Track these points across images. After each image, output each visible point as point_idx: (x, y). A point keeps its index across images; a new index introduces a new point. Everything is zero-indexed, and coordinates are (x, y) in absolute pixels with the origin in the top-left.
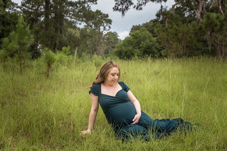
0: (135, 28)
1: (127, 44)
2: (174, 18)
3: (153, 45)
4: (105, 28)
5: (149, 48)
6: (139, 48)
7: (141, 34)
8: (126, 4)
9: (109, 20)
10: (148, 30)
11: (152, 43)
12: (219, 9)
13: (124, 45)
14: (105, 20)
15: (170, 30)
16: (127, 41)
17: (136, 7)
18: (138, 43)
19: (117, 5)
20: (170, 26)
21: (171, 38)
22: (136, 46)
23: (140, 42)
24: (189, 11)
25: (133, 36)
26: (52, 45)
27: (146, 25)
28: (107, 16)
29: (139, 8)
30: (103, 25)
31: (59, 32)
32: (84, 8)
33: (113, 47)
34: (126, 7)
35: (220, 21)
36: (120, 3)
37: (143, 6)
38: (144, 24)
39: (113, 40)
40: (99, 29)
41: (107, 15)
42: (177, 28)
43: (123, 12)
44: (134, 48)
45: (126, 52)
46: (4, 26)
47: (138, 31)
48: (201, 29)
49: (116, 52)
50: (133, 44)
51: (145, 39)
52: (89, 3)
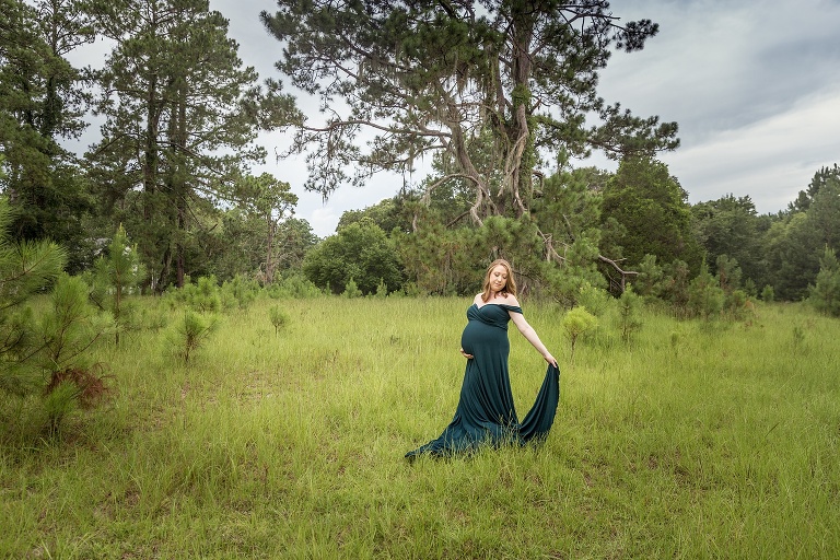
0: (349, 218)
1: (331, 252)
2: (428, 216)
3: (387, 256)
4: (281, 212)
5: (379, 261)
6: (358, 261)
7: (361, 231)
8: (332, 177)
9: (291, 195)
10: (378, 223)
11: (385, 251)
12: (515, 197)
13: (326, 254)
14: (282, 195)
15: (421, 241)
16: (333, 247)
17: (353, 180)
18: (356, 251)
19: (312, 179)
20: (421, 231)
21: (422, 257)
22: (351, 256)
23: (360, 249)
24: (460, 188)
25: (345, 234)
26: (160, 252)
27: (372, 212)
28: (287, 186)
29: (358, 183)
30: (278, 207)
31: (177, 224)
32: (235, 170)
33: (300, 256)
34: (331, 183)
35: (512, 233)
36: (318, 175)
37: (366, 179)
38: (368, 210)
39: (299, 240)
40: (269, 215)
41: (288, 184)
42: (434, 238)
43: (325, 193)
44: (346, 261)
45: (330, 270)
46: (43, 208)
47: (355, 225)
48: (478, 244)
49: (307, 271)
50: (344, 252)
51: (369, 241)
52: (246, 161)
